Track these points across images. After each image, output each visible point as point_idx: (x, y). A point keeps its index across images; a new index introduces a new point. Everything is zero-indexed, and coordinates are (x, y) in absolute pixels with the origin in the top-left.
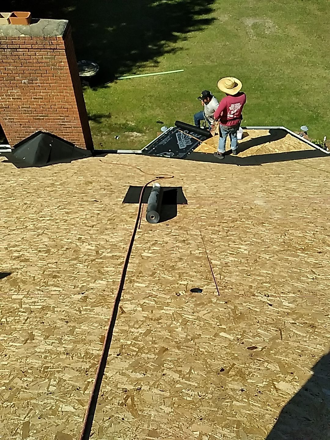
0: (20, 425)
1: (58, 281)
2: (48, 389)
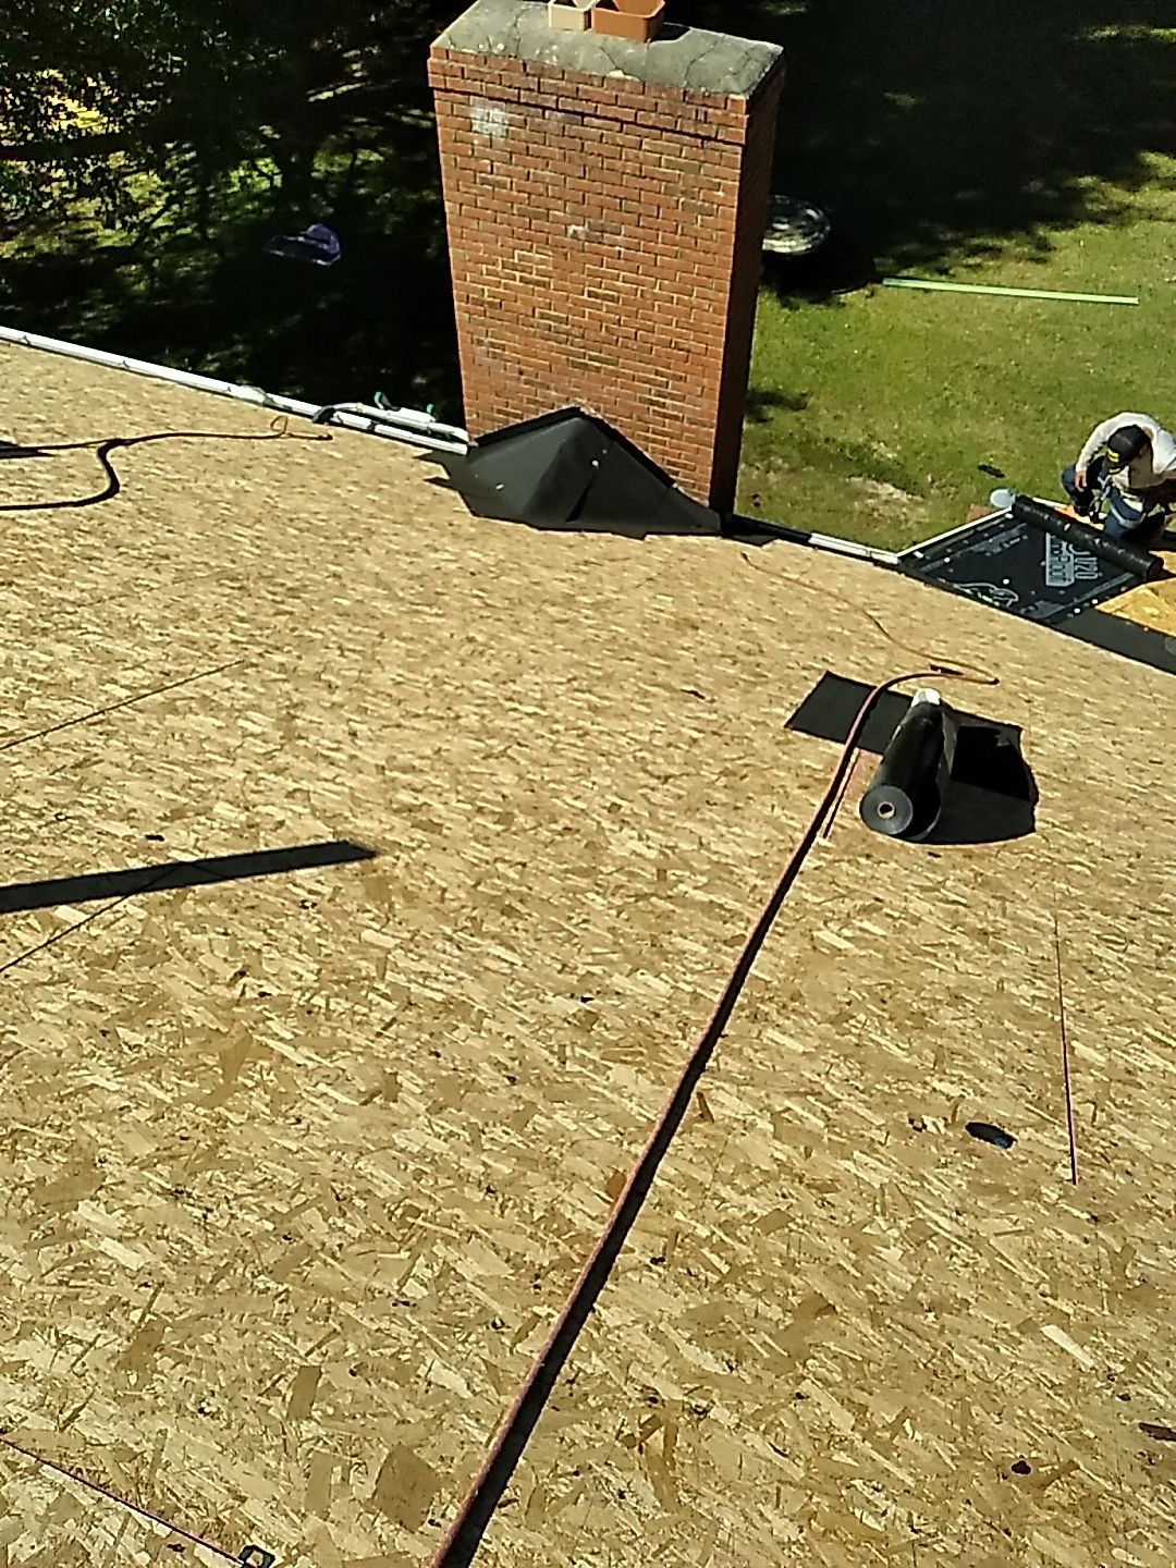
0: (289, 1367)
1: (517, 929)
2: (401, 1284)
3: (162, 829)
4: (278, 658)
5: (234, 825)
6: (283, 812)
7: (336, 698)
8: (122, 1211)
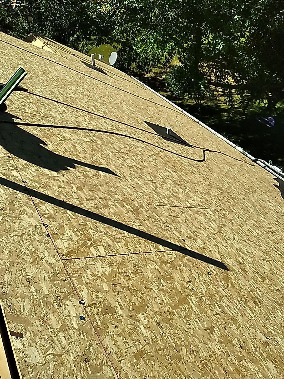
1: (256, 309)
3: (186, 239)
4: (224, 212)
5: (200, 246)
6: (212, 249)
7: (233, 227)
8: (147, 321)
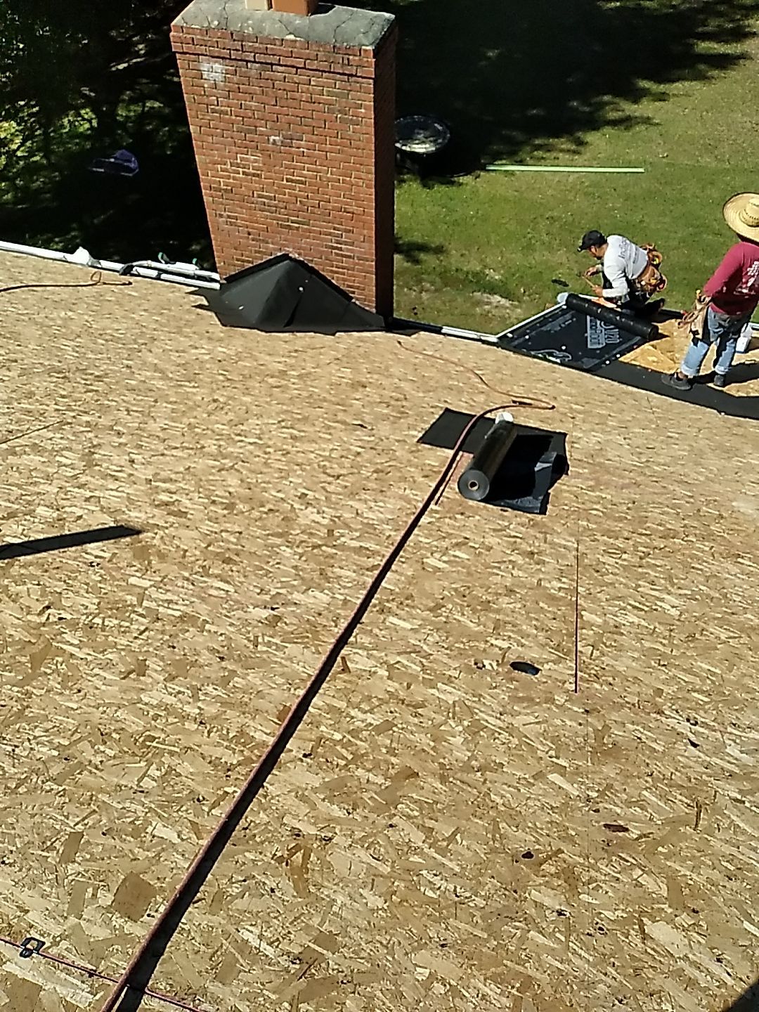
0: (62, 833)
2: (139, 781)
4: (86, 418)
5: (49, 520)
6: (82, 510)
7: (122, 440)
